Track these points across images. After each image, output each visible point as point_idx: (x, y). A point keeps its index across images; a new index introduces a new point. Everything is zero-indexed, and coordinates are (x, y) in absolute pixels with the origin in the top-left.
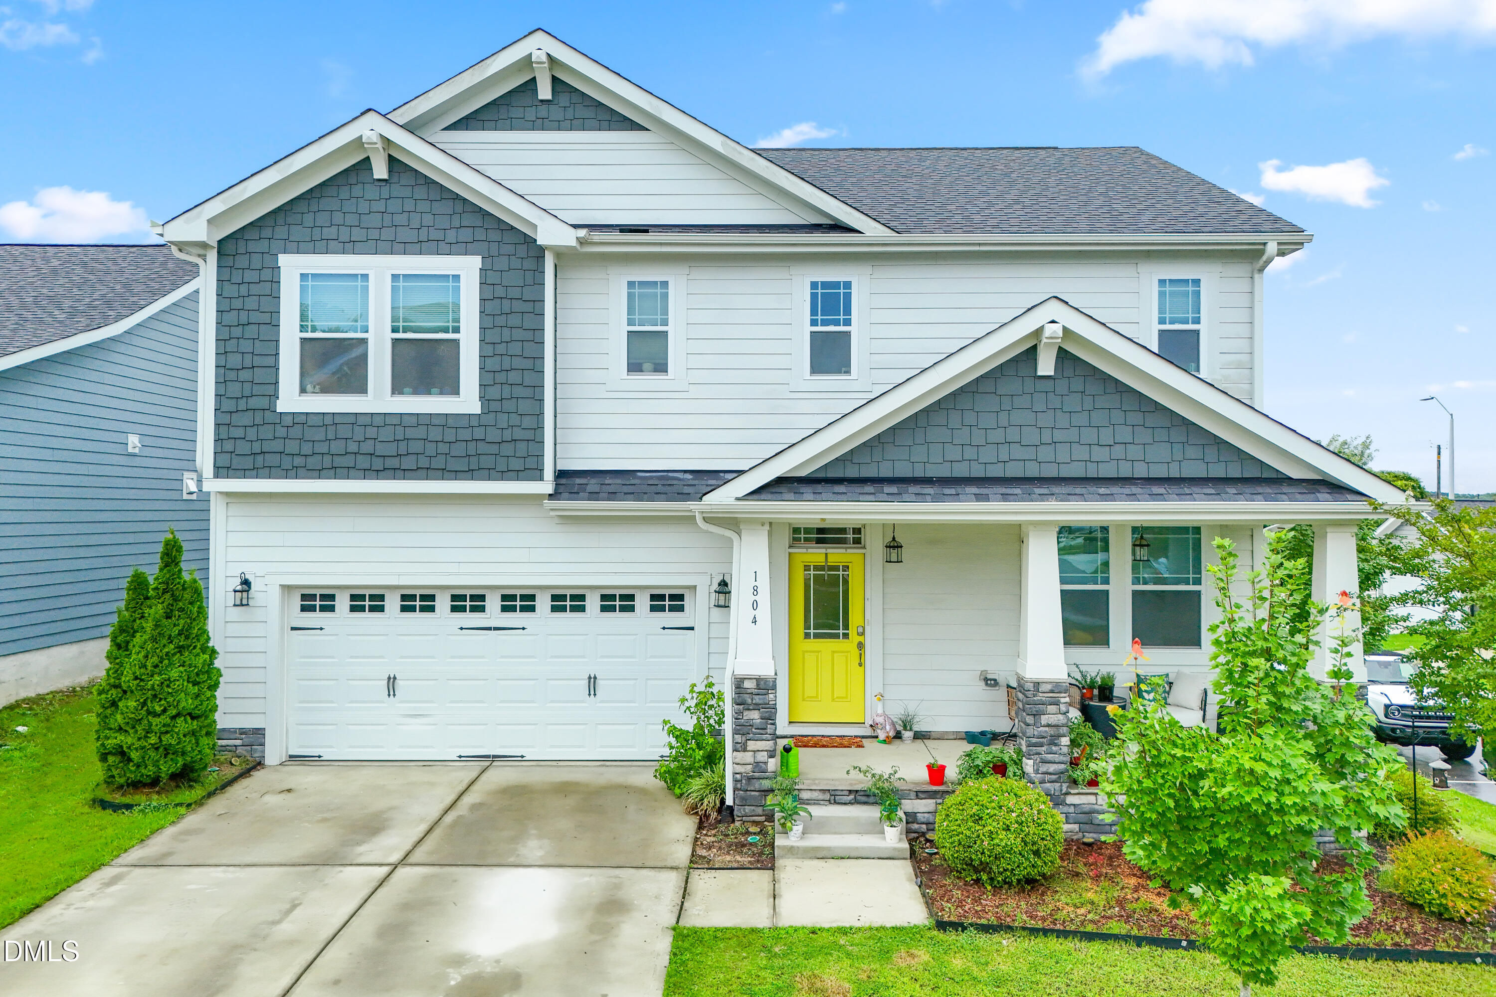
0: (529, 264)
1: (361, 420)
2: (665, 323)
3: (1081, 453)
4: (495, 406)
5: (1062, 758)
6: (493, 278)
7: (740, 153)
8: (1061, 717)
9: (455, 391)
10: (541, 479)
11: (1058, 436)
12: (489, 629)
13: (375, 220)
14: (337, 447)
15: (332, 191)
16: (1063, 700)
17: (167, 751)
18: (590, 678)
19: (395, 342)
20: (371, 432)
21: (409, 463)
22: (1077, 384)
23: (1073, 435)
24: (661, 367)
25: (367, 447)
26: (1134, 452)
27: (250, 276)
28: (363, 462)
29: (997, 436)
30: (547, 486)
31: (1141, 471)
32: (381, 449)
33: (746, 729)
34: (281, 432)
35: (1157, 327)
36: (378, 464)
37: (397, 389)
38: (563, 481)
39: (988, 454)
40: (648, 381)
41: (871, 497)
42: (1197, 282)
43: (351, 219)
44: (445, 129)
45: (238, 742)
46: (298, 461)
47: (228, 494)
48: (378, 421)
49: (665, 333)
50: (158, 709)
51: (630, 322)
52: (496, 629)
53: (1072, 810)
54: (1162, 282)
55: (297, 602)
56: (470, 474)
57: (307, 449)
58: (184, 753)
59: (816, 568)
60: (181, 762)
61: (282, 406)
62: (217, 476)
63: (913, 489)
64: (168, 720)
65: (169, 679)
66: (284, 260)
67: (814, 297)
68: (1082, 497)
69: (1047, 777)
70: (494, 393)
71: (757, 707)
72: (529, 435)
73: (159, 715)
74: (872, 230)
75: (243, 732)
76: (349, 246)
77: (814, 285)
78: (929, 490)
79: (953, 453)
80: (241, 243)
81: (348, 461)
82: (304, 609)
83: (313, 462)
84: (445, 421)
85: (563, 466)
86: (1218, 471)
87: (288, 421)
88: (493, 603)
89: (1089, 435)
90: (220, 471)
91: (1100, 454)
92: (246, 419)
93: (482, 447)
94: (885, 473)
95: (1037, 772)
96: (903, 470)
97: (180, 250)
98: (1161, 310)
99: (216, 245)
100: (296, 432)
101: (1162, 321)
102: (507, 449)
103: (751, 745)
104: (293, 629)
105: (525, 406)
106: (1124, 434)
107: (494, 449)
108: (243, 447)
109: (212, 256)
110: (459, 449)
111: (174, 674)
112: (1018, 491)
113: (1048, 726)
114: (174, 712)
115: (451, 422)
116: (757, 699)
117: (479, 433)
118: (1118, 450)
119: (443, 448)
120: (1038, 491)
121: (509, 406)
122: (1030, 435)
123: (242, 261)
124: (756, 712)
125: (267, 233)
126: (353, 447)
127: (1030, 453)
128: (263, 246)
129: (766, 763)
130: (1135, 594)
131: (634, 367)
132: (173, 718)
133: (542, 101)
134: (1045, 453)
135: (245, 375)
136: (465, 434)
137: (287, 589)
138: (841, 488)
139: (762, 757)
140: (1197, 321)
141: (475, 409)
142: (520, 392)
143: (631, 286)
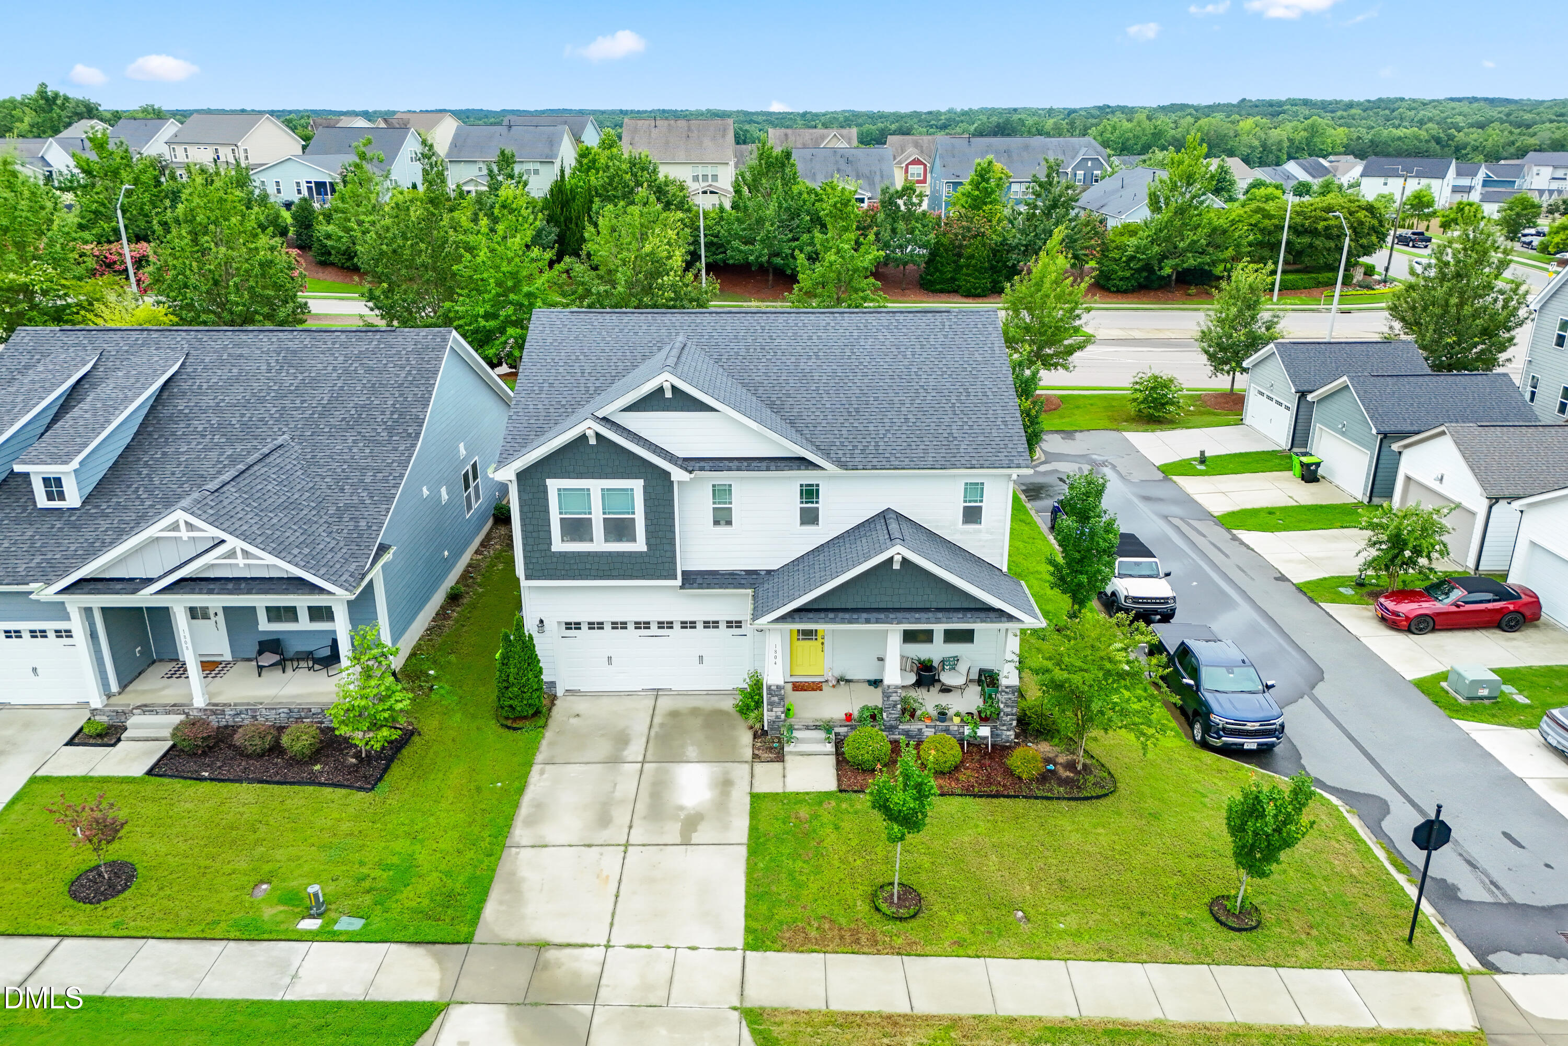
0: (666, 483)
1: (592, 555)
2: (731, 503)
3: (909, 598)
4: (654, 548)
5: (898, 712)
6: (649, 490)
8: (898, 698)
9: (634, 540)
10: (676, 578)
11: (901, 592)
12: (652, 636)
13: (590, 464)
16: (899, 692)
18: (700, 656)
19: (605, 519)
20: (596, 560)
21: (615, 573)
22: (909, 571)
23: (906, 592)
24: (729, 523)
25: (595, 566)
26: (932, 598)
27: (534, 490)
28: (594, 573)
30: (679, 582)
32: (602, 567)
33: (772, 704)
34: (555, 560)
35: (962, 506)
36: (601, 573)
37: (608, 540)
38: (687, 578)
39: (872, 599)
40: (722, 529)
42: (983, 481)
43: (581, 463)
46: (564, 573)
48: (600, 555)
49: (731, 508)
51: (715, 504)
52: (655, 636)
53: (901, 731)
54: (966, 482)
55: (564, 627)
56: (643, 577)
57: (568, 567)
61: (555, 548)
62: (527, 579)
63: (841, 615)
66: (548, 481)
67: (801, 491)
68: (908, 620)
69: (892, 719)
70: (653, 542)
71: (777, 695)
72: (671, 560)
74: (830, 468)
76: (580, 476)
77: (801, 486)
79: (858, 598)
80: (529, 475)
81: (586, 572)
82: (568, 629)
83: (570, 572)
84: (631, 554)
85: (686, 571)
87: (558, 555)
88: (654, 626)
89: (914, 591)
92: (537, 554)
93: (649, 566)
94: (830, 606)
95: (888, 717)
96: (837, 606)
98: (965, 496)
100: (562, 560)
101: (965, 503)
102: (659, 567)
103: (775, 709)
105: (667, 547)
106: (928, 591)
107: (654, 566)
108: (536, 567)
110: (637, 567)
112: (882, 616)
113: (893, 701)
115: (633, 555)
117: (647, 560)
118: (925, 598)
119: (630, 566)
120: (891, 616)
121: (660, 548)
122: (889, 592)
123: (529, 483)
124: (776, 697)
125: (540, 470)
126: (589, 566)
128: (538, 477)
129: (780, 716)
131: (716, 523)
133: (668, 398)
134: (896, 599)
136: (640, 561)
137: (559, 622)
138: (811, 615)
139: (779, 713)
140: (981, 502)
141: (644, 548)
142: (664, 541)
143: (714, 486)
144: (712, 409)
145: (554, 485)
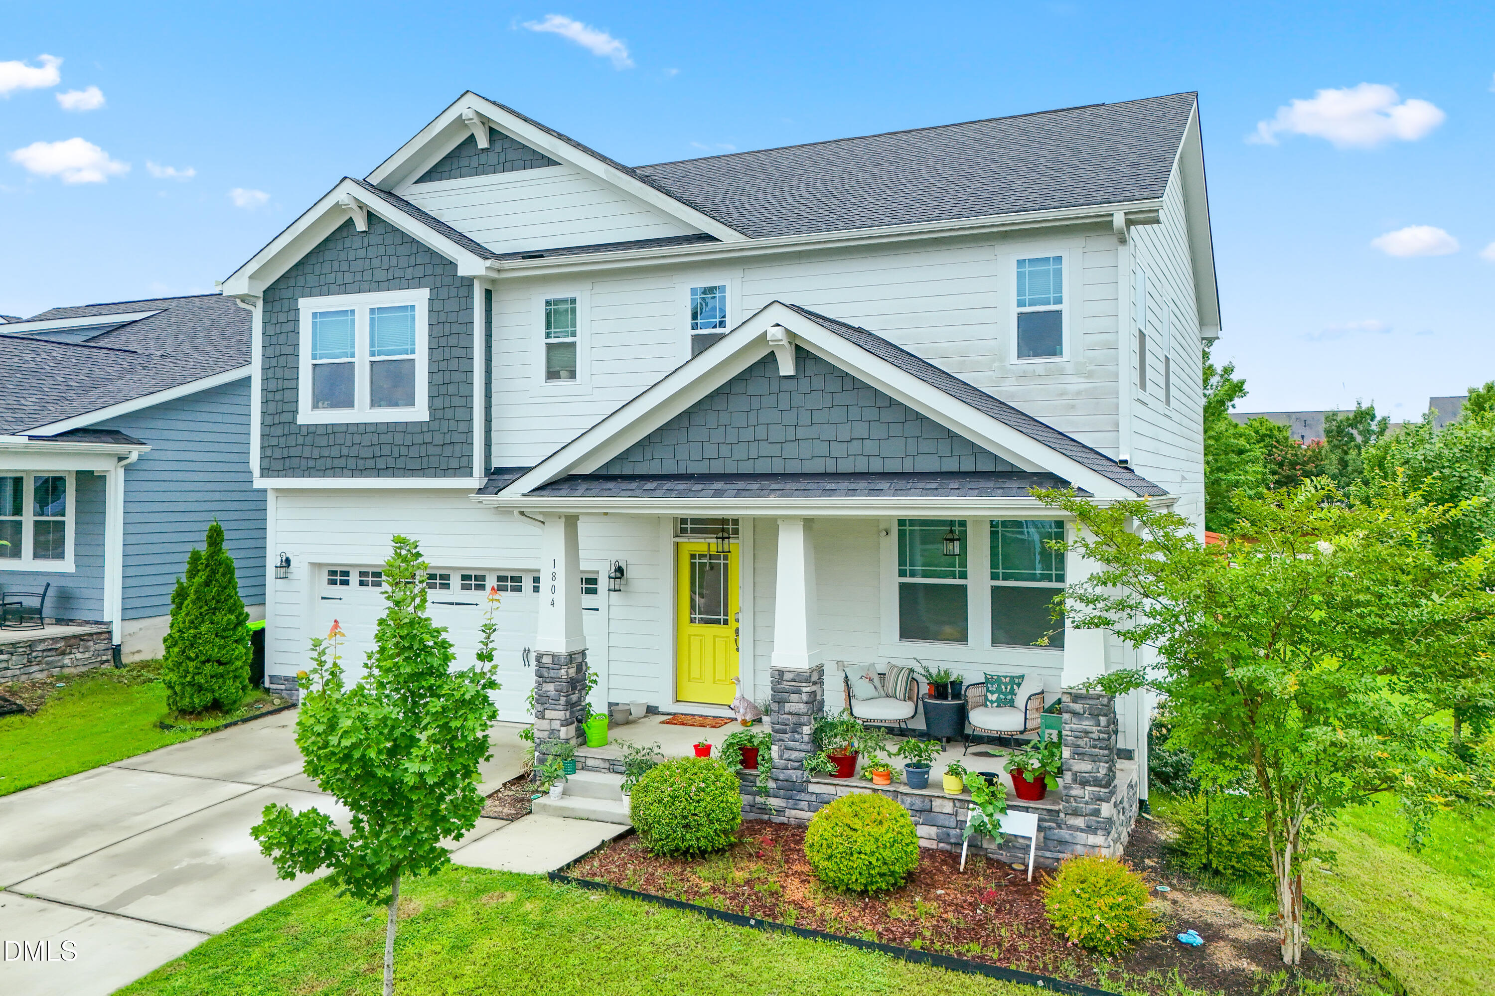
0: (463, 292)
1: (351, 430)
2: (574, 334)
3: (821, 448)
4: (439, 414)
5: (803, 747)
6: (438, 306)
7: (619, 178)
8: (802, 706)
9: (412, 401)
10: (471, 476)
11: (801, 433)
12: (452, 604)
13: (358, 266)
14: (335, 452)
15: (331, 245)
16: (804, 690)
17: (200, 688)
18: (525, 650)
19: (373, 363)
20: (357, 439)
21: (381, 463)
22: (818, 382)
23: (813, 432)
24: (571, 374)
25: (354, 451)
26: (870, 447)
27: (282, 317)
28: (352, 463)
29: (748, 434)
30: (476, 481)
31: (876, 466)
32: (363, 453)
33: (544, 700)
34: (300, 440)
35: (1015, 310)
36: (359, 465)
37: (375, 402)
38: (494, 477)
39: (740, 452)
40: (562, 386)
41: (629, 493)
42: (1058, 259)
43: (344, 267)
44: (416, 182)
45: (283, 687)
46: (311, 463)
47: (277, 490)
48: (361, 429)
49: (573, 345)
50: (193, 655)
51: (548, 336)
52: (457, 604)
53: (814, 798)
54: (1020, 263)
55: (325, 577)
56: (422, 472)
57: (316, 453)
58: (213, 691)
59: (702, 556)
60: (209, 697)
61: (301, 420)
62: (262, 476)
63: (669, 485)
64: (199, 665)
65: (200, 633)
66: (303, 303)
68: (806, 492)
69: (790, 764)
70: (438, 403)
71: (552, 680)
72: (463, 438)
73: (194, 660)
74: (729, 237)
75: (286, 679)
76: (343, 289)
77: (694, 291)
78: (682, 486)
79: (711, 451)
80: (277, 292)
81: (341, 462)
82: (333, 582)
83: (320, 464)
84: (405, 427)
85: (496, 463)
86: (951, 465)
87: (304, 431)
88: (455, 581)
89: (829, 432)
90: (266, 472)
91: (839, 450)
92: (278, 431)
93: (431, 450)
94: (655, 471)
95: (781, 757)
96: (669, 468)
97: (243, 301)
98: (1020, 291)
99: (261, 295)
100: (309, 440)
101: (1020, 304)
102: (448, 451)
103: (549, 714)
104: (323, 598)
105: (460, 413)
106: (860, 430)
107: (438, 450)
108: (278, 454)
109: (260, 304)
110: (414, 452)
111: (203, 629)
112: (755, 487)
113: (790, 713)
114: (203, 658)
115: (409, 429)
116: (552, 673)
117: (428, 437)
118: (855, 447)
119: (404, 451)
120: (774, 486)
121: (449, 414)
122: (777, 434)
123: (277, 306)
124: (552, 685)
125: (292, 282)
126: (345, 451)
127: (775, 450)
128: (287, 294)
129: (559, 731)
130: (994, 590)
131: (552, 374)
132: (204, 663)
133: (482, 149)
134: (790, 450)
135: (278, 396)
136: (418, 439)
137: (317, 566)
138: (611, 485)
139: (556, 725)
140: (1059, 301)
141: (425, 417)
142: (457, 401)
143: (548, 303)
144: (548, 161)
145: (308, 306)
